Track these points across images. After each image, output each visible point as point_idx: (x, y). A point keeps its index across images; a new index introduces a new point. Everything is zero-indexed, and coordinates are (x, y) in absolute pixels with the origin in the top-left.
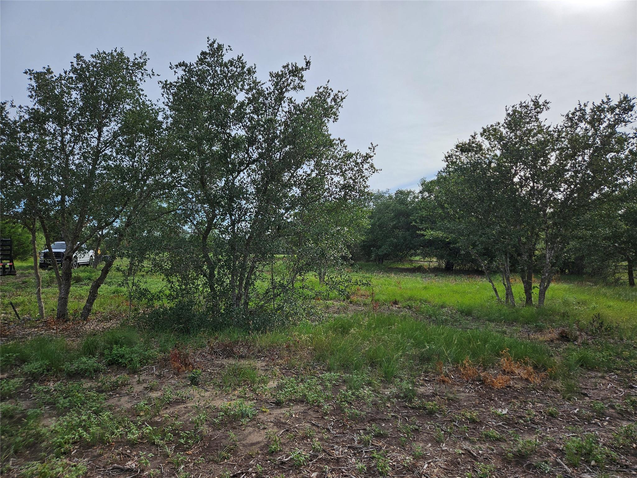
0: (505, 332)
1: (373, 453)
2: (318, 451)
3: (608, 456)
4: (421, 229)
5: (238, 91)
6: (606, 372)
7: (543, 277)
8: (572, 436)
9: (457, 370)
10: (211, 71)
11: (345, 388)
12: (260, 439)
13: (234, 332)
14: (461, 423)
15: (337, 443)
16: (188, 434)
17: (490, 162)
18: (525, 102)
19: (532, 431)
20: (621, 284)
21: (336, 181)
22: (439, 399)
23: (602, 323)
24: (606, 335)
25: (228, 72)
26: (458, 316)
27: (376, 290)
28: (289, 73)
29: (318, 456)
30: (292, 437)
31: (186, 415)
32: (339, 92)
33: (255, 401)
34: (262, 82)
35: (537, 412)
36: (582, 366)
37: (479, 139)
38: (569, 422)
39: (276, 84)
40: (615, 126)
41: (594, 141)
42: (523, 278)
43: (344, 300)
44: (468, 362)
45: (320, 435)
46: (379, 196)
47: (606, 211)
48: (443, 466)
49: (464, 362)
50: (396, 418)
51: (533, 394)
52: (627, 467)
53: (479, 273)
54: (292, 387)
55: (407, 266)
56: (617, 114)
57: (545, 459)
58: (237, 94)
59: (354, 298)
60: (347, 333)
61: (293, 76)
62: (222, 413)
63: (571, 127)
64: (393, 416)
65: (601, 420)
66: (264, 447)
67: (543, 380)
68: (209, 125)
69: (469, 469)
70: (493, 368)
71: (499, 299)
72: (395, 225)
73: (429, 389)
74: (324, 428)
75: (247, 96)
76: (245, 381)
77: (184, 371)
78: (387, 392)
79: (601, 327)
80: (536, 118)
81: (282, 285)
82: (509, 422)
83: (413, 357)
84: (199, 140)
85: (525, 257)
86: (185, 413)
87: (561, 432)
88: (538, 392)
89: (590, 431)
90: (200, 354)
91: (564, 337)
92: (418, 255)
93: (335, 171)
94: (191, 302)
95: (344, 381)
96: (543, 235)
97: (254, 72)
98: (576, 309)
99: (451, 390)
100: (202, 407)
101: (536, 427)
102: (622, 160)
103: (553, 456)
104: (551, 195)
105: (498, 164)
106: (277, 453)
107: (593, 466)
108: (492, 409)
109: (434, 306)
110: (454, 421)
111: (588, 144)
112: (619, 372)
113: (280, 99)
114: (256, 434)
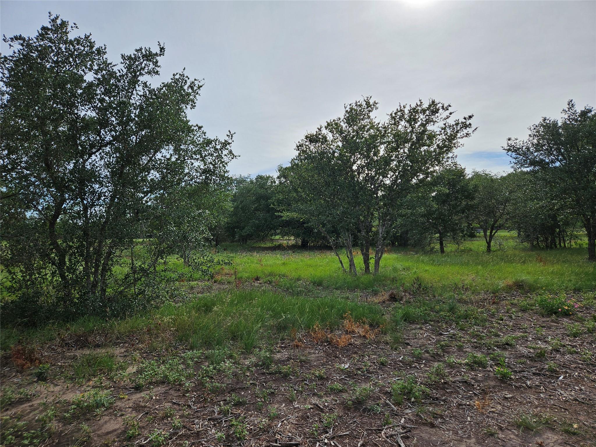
0: (348, 298)
1: (232, 421)
2: (178, 428)
3: (423, 392)
4: (278, 211)
5: (87, 71)
6: (423, 324)
7: (377, 249)
8: (397, 380)
9: (308, 335)
10: (54, 48)
11: (207, 364)
12: (117, 427)
13: (89, 321)
14: (311, 381)
15: (198, 417)
16: (34, 433)
17: (334, 152)
18: (359, 102)
19: (367, 379)
20: (435, 252)
21: (197, 166)
22: (292, 363)
23: (420, 284)
24: (423, 294)
25: (75, 50)
26: (311, 287)
27: (240, 268)
28: (143, 56)
29: (178, 433)
30: (151, 419)
31: (31, 415)
32: (195, 80)
33: (113, 389)
34: (113, 64)
35: (372, 362)
36: (405, 320)
37: (324, 131)
38: (396, 368)
39: (129, 68)
40: (426, 124)
41: (411, 137)
42: (362, 251)
43: (209, 280)
44: (318, 326)
45: (181, 412)
46: (241, 181)
47: (421, 194)
48: (295, 422)
49: (315, 327)
50: (255, 385)
51: (369, 348)
52: (437, 399)
53: (329, 248)
54: (153, 369)
55: (269, 245)
56: (427, 115)
57: (377, 402)
58: (85, 73)
59: (219, 278)
60: (211, 311)
61: (147, 60)
62: (73, 407)
63: (395, 124)
64: (251, 384)
65: (419, 364)
66: (121, 434)
67: (377, 335)
68: (53, 104)
69: (317, 421)
70: (338, 330)
71: (344, 270)
72: (256, 207)
73: (284, 354)
74: (184, 405)
75: (96, 76)
76: (102, 370)
77: (29, 368)
78: (247, 362)
79: (420, 287)
80: (368, 116)
81: (142, 269)
82: (350, 374)
83: (271, 327)
84: (43, 119)
85: (363, 233)
86: (30, 412)
87: (390, 377)
88: (372, 346)
89: (411, 374)
90: (49, 347)
91: (393, 298)
92: (278, 234)
93: (194, 156)
94: (38, 294)
95: (207, 358)
96: (376, 214)
97: (105, 53)
98: (402, 274)
99: (304, 353)
100: (51, 403)
101: (370, 375)
102: (431, 152)
103: (384, 399)
104: (382, 181)
105: (340, 154)
106: (135, 437)
107: (413, 402)
108: (337, 365)
109: (291, 280)
110: (305, 380)
111: (407, 139)
112: (433, 323)
113: (134, 82)
114: (112, 422)
